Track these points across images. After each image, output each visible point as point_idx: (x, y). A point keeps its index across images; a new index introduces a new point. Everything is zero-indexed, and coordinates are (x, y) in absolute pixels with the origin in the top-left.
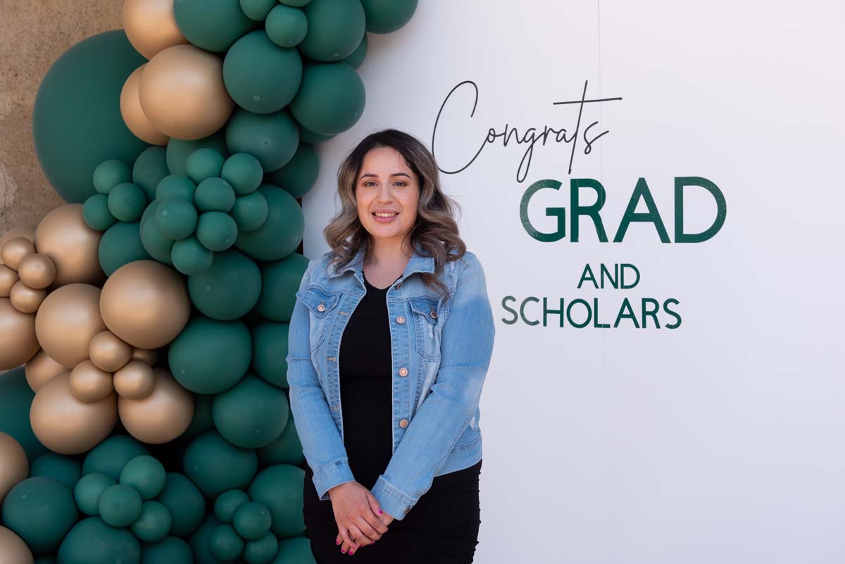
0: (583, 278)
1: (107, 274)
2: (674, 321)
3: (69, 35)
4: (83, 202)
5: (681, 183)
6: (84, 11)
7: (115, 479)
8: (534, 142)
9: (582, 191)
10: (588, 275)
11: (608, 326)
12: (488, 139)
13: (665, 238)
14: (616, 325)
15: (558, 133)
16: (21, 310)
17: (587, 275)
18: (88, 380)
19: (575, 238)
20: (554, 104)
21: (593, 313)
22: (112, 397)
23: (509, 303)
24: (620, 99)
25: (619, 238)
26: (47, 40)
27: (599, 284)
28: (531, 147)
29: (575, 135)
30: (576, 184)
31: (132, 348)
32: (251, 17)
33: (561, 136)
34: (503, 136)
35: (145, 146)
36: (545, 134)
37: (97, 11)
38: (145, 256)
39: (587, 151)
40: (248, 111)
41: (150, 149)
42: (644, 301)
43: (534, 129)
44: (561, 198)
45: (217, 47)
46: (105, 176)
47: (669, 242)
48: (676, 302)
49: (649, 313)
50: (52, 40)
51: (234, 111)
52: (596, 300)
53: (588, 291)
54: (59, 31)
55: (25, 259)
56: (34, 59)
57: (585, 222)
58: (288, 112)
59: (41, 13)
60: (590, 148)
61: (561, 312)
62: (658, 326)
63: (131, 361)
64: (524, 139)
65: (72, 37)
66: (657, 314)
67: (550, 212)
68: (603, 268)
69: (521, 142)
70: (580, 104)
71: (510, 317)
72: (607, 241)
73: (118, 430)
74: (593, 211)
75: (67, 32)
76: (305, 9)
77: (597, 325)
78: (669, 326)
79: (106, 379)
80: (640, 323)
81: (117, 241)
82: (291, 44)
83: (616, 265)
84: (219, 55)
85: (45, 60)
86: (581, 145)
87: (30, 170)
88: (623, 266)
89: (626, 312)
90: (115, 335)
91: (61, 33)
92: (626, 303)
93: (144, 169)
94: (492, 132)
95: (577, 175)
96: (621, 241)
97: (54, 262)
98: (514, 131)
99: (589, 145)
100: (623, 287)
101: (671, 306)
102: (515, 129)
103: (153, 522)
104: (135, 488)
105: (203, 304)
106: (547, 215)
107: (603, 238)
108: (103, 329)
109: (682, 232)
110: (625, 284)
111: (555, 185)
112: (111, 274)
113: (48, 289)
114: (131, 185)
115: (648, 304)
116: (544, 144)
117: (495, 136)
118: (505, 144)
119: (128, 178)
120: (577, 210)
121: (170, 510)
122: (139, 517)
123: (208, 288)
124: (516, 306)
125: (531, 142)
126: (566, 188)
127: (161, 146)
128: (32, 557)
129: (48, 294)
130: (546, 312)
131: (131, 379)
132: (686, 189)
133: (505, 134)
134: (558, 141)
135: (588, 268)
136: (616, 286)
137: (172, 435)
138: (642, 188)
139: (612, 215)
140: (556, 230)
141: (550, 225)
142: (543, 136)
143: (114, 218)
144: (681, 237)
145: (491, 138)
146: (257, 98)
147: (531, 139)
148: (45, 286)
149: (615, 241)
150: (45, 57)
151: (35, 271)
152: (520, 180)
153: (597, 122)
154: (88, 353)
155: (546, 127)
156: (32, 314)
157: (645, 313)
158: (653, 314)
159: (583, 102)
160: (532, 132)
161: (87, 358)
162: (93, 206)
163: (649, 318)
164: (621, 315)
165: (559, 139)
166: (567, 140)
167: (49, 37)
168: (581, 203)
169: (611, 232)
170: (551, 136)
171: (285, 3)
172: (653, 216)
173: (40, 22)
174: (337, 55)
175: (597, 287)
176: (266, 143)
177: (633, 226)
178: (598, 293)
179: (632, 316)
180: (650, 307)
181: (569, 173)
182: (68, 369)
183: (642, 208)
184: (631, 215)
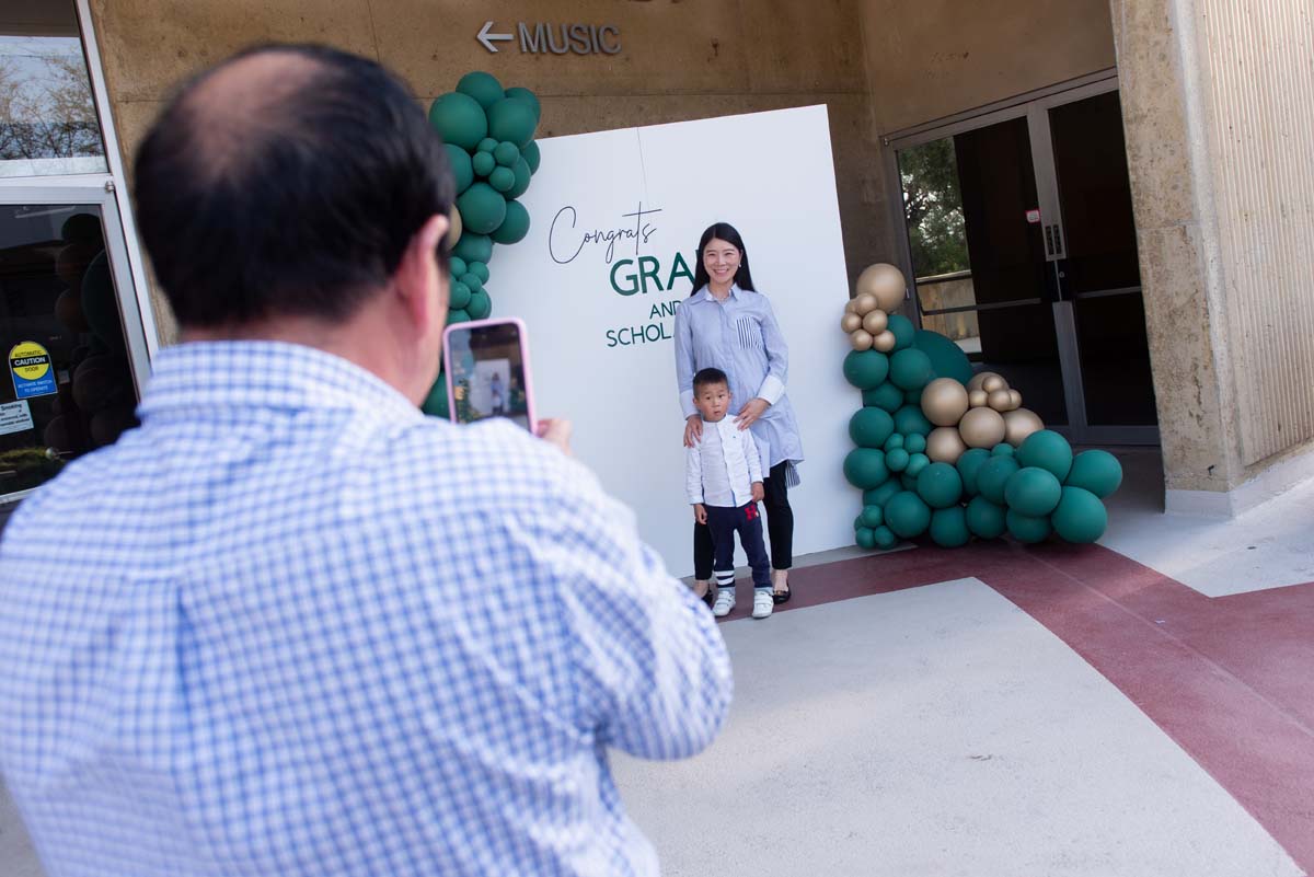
0: (653, 313)
8: (614, 239)
9: (645, 263)
12: (585, 239)
15: (627, 232)
17: (655, 311)
19: (645, 291)
20: (623, 216)
21: (660, 331)
23: (611, 335)
24: (661, 210)
25: (670, 287)
28: (613, 242)
29: (638, 233)
30: (642, 260)
32: (480, 173)
33: (629, 234)
34: (595, 237)
36: (620, 234)
39: (646, 241)
43: (613, 232)
44: (634, 269)
51: (469, 233)
52: (661, 324)
53: (656, 320)
57: (650, 281)
60: (647, 239)
61: (642, 334)
64: (608, 238)
67: (628, 278)
68: (663, 305)
69: (606, 239)
71: (613, 342)
72: (663, 290)
74: (653, 274)
77: (663, 338)
83: (670, 303)
86: (642, 238)
94: (587, 235)
95: (639, 256)
96: (671, 289)
98: (601, 234)
99: (646, 237)
102: (601, 232)
106: (627, 280)
107: (661, 288)
111: (630, 262)
116: (620, 240)
117: (589, 238)
118: (597, 242)
120: (644, 275)
124: (615, 336)
125: (612, 239)
126: (636, 263)
130: (633, 335)
134: (628, 237)
135: (654, 306)
138: (679, 258)
139: (664, 276)
140: (633, 288)
141: (630, 286)
145: (587, 239)
147: (611, 237)
149: (668, 290)
152: (608, 261)
153: (649, 224)
155: (620, 230)
159: (639, 213)
166: (634, 236)
168: (646, 271)
169: (665, 285)
170: (624, 234)
171: (502, 164)
175: (661, 317)
177: (676, 280)
178: (662, 320)
181: (637, 255)
183: (680, 269)
184: (674, 274)
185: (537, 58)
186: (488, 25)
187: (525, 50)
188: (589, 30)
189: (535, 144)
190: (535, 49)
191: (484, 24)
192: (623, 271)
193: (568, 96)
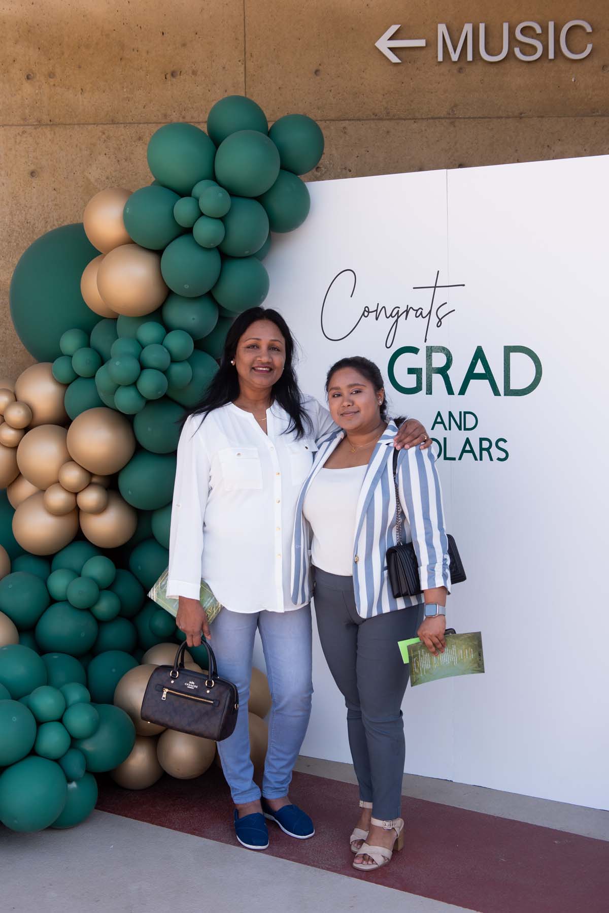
0: (436, 422)
1: (71, 418)
2: (503, 455)
3: (34, 224)
4: (52, 361)
5: (508, 350)
6: (45, 205)
7: (78, 574)
8: (398, 317)
9: (434, 355)
10: (439, 420)
11: (454, 459)
12: (363, 314)
13: (496, 392)
14: (460, 459)
15: (417, 311)
16: (7, 445)
18: (58, 498)
19: (429, 391)
20: (414, 288)
21: (443, 448)
22: (75, 511)
24: (464, 285)
25: (462, 392)
26: (17, 229)
27: (448, 428)
28: (397, 321)
29: (430, 313)
30: (430, 350)
31: (91, 475)
32: (181, 225)
33: (419, 313)
34: (375, 312)
35: (98, 318)
36: (407, 312)
37: (56, 205)
38: (101, 404)
39: (439, 325)
40: (179, 295)
41: (104, 320)
42: (481, 440)
43: (399, 308)
44: (418, 360)
45: (157, 246)
46: (70, 342)
47: (500, 395)
48: (505, 441)
49: (485, 449)
50: (21, 228)
51: (169, 294)
52: (445, 439)
53: (439, 432)
54: (26, 221)
55: (8, 406)
56: (6, 244)
57: (438, 379)
58: (210, 296)
59: (12, 206)
60: (441, 323)
62: (491, 460)
63: (90, 484)
64: (391, 315)
65: (36, 225)
66: (490, 450)
67: (411, 371)
68: (450, 413)
69: (389, 317)
70: (434, 288)
72: (453, 394)
73: (79, 537)
74: (443, 371)
75: (32, 224)
76: (223, 219)
77: (446, 458)
78: (499, 459)
79: (72, 498)
80: (478, 457)
81: (79, 392)
82: (212, 245)
83: (460, 413)
84: (158, 253)
85: (15, 244)
86: (434, 320)
87: (4, 333)
88: (465, 413)
89: (468, 448)
90: (80, 465)
91: (27, 223)
92: (468, 441)
93: (99, 337)
94: (367, 309)
95: (429, 343)
96: (464, 395)
97: (30, 408)
98: (384, 309)
99: (440, 320)
100: (465, 429)
101: (501, 444)
102: (384, 307)
103: (106, 606)
104: (94, 580)
105: (145, 441)
106: (408, 373)
107: (450, 391)
108: (69, 459)
109: (509, 387)
110: (467, 427)
111: (414, 350)
112: (74, 419)
113: (26, 430)
114: (89, 348)
115: (484, 442)
116: (406, 319)
117: (369, 312)
118: (377, 319)
119: (88, 344)
120: (431, 370)
121: (120, 598)
122: (97, 601)
123: (149, 429)
125: (396, 317)
126: (423, 353)
127: (113, 319)
128: (17, 633)
129: (25, 433)
131: (91, 498)
132: (512, 354)
133: (377, 310)
134: (416, 317)
135: (439, 414)
136: (460, 428)
137: (120, 541)
138: (479, 354)
139: (457, 375)
140: (414, 385)
141: (410, 381)
142: (405, 313)
143: (76, 374)
144: (509, 392)
145: (366, 314)
146: (187, 286)
147: (396, 315)
148: (23, 427)
149: (459, 394)
150: (15, 242)
151: (16, 415)
152: (388, 346)
153: (446, 303)
154: (58, 478)
155: (408, 306)
156: (14, 448)
157: (482, 449)
158: (488, 450)
159: (435, 287)
160: (397, 309)
161: (59, 482)
162: (61, 365)
163: (485, 453)
164: (464, 451)
165: (417, 315)
166: (424, 316)
167: (18, 226)
168: (434, 365)
169: (456, 388)
170: (412, 313)
171: (207, 214)
172: (488, 375)
173: (11, 213)
174: (247, 252)
175: (446, 429)
176: (193, 319)
177: (472, 382)
178: (447, 434)
179: (472, 451)
180: (486, 444)
181: (425, 342)
182: (42, 490)
183: (479, 369)
184: (471, 375)
185: (460, 70)
186: (394, 29)
187: (440, 58)
188: (545, 30)
189: (305, 185)
190: (455, 57)
191: (387, 28)
192: (405, 362)
193: (500, 117)
